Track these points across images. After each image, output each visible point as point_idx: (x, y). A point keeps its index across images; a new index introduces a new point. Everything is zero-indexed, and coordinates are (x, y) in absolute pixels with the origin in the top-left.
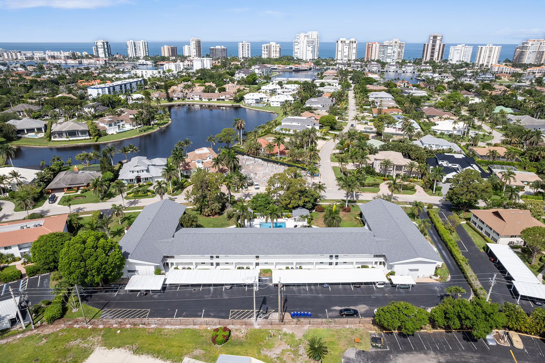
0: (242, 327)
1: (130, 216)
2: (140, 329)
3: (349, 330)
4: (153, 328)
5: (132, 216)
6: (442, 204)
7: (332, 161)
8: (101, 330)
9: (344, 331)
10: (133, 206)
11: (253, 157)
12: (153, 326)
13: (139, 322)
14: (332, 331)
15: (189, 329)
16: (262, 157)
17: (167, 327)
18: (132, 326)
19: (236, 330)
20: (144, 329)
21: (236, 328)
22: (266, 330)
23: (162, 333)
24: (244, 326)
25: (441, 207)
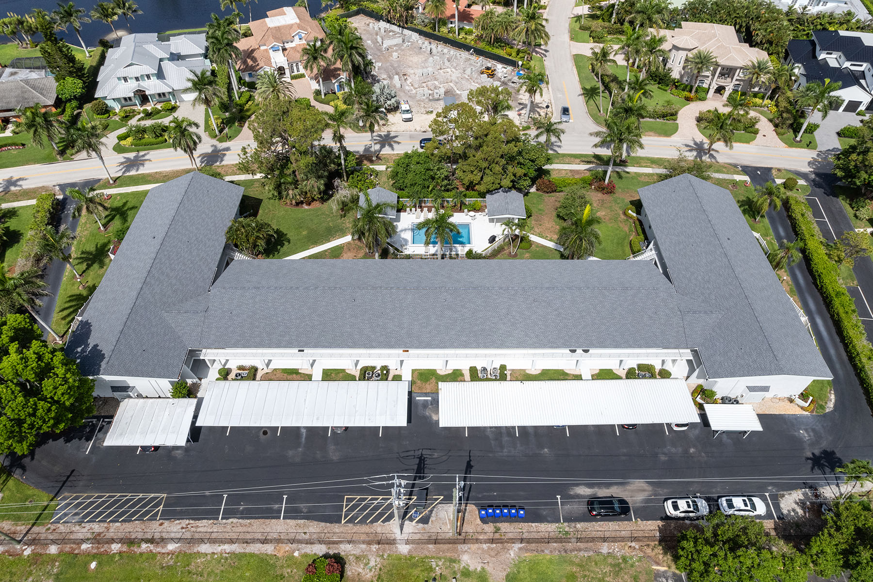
0: (370, 551)
1: (125, 204)
2: (141, 554)
3: (610, 560)
4: (172, 553)
5: (129, 205)
6: (817, 174)
7: (572, 39)
8: (53, 559)
9: (596, 564)
10: (133, 173)
11: (399, 26)
12: (171, 547)
13: (140, 536)
14: (572, 563)
15: (252, 555)
16: (420, 27)
17: (204, 548)
18: (125, 548)
19: (358, 558)
20: (152, 556)
21: (357, 552)
22: (422, 560)
23: (192, 567)
24: (374, 547)
25: (814, 181)
